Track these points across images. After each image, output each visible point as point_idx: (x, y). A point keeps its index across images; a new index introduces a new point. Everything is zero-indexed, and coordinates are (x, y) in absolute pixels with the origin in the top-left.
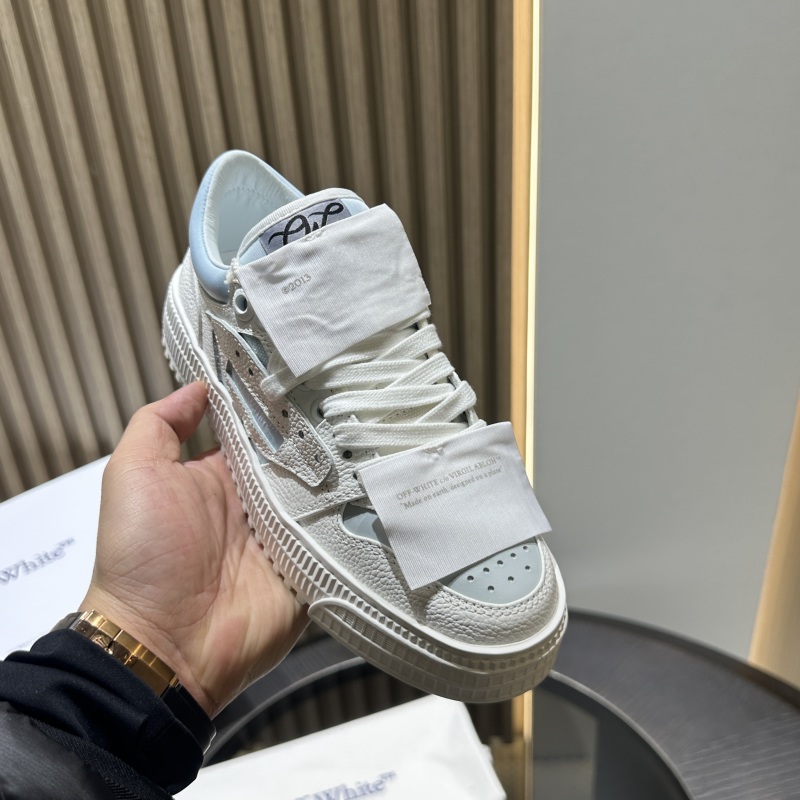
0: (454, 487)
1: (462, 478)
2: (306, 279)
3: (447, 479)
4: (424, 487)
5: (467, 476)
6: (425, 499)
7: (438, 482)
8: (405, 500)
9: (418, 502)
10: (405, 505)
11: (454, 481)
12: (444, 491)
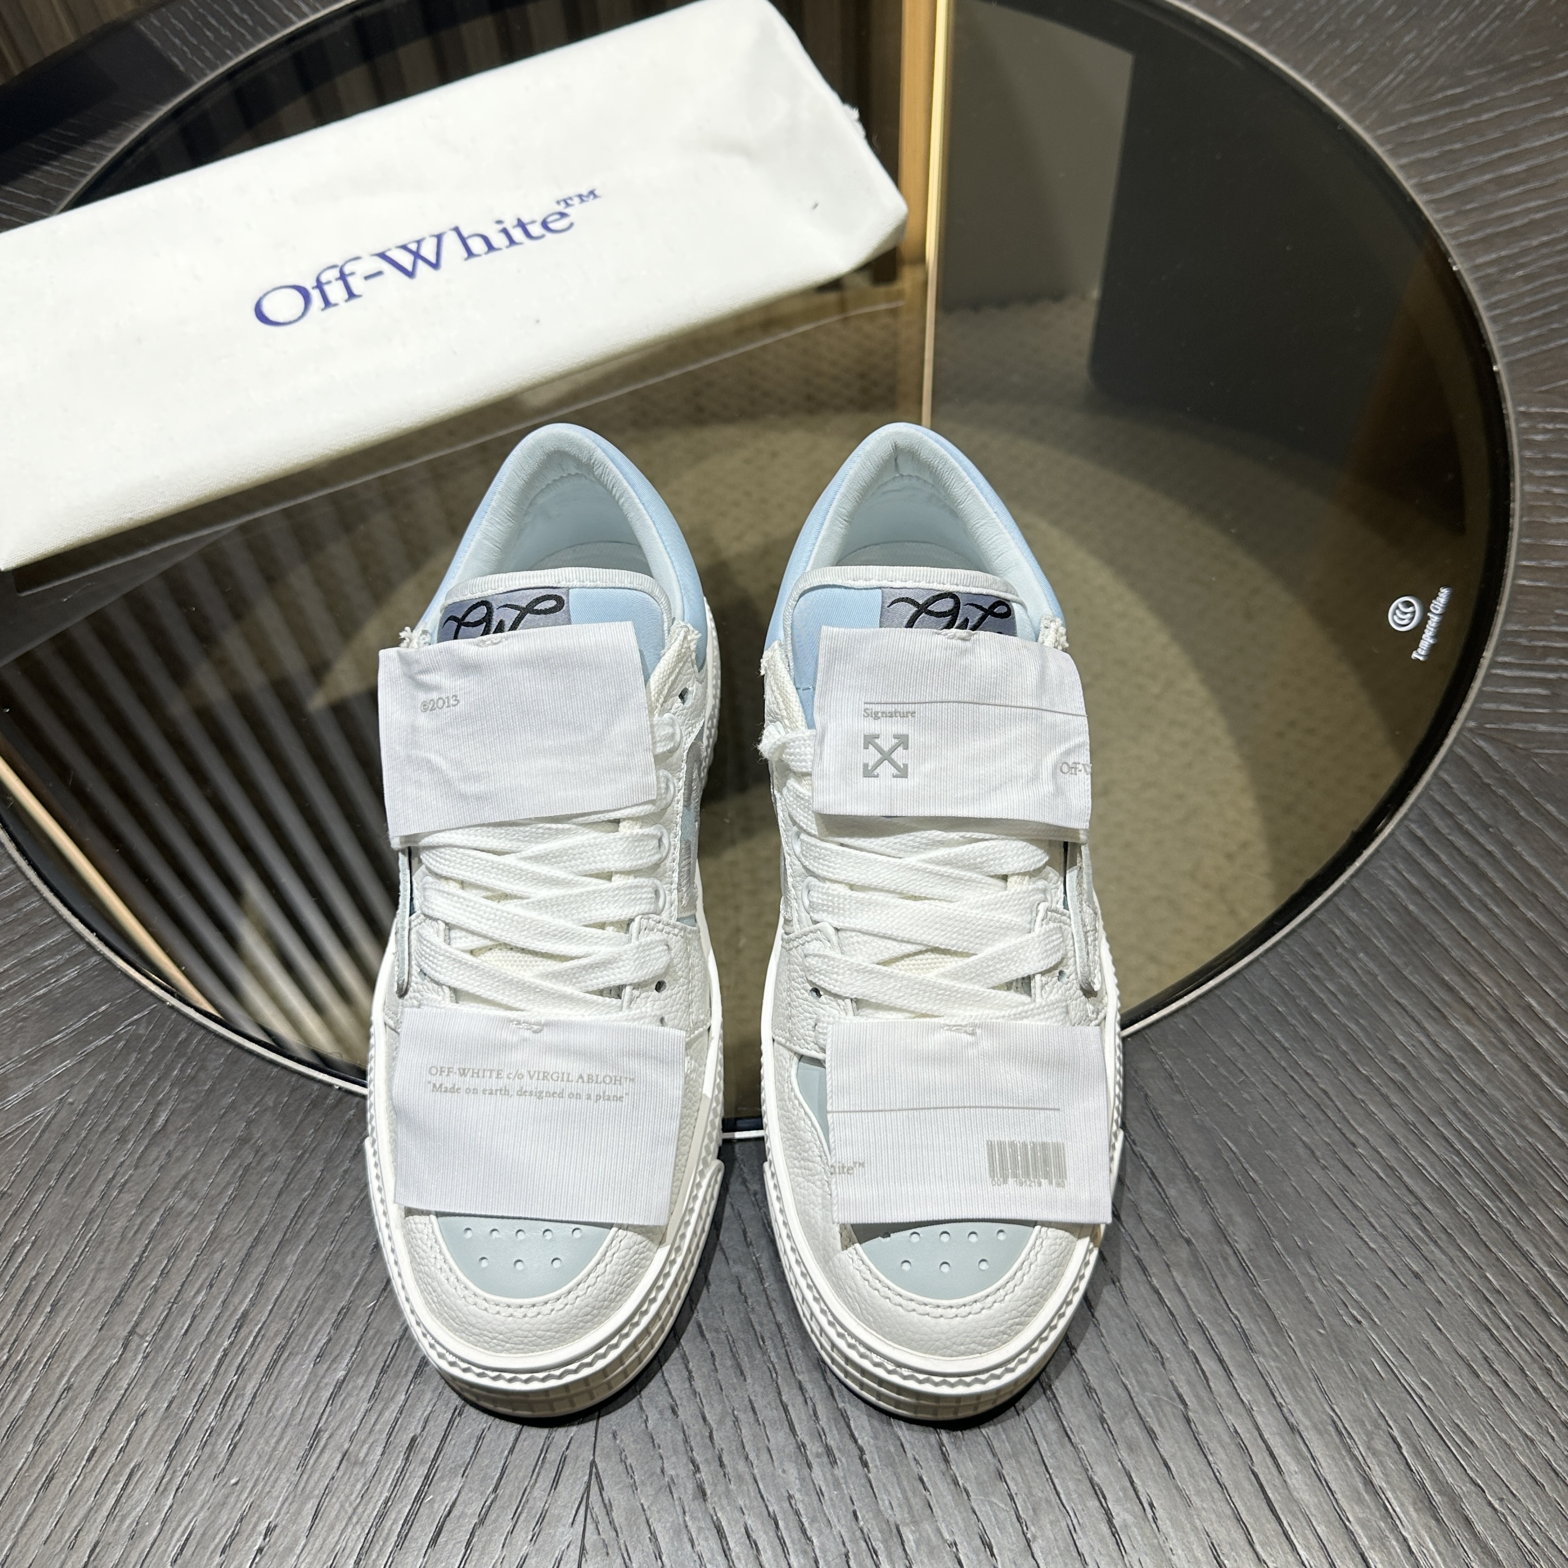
0: (522, 1093)
1: (549, 1085)
2: (452, 702)
3: (521, 1076)
4: (476, 1074)
5: (558, 1086)
6: (468, 1091)
7: (504, 1075)
8: (437, 1080)
9: (454, 1090)
10: (434, 1085)
11: (530, 1084)
12: (505, 1091)
